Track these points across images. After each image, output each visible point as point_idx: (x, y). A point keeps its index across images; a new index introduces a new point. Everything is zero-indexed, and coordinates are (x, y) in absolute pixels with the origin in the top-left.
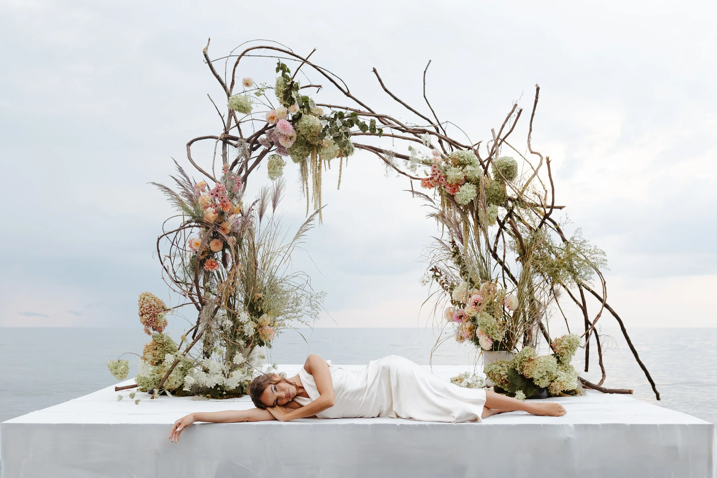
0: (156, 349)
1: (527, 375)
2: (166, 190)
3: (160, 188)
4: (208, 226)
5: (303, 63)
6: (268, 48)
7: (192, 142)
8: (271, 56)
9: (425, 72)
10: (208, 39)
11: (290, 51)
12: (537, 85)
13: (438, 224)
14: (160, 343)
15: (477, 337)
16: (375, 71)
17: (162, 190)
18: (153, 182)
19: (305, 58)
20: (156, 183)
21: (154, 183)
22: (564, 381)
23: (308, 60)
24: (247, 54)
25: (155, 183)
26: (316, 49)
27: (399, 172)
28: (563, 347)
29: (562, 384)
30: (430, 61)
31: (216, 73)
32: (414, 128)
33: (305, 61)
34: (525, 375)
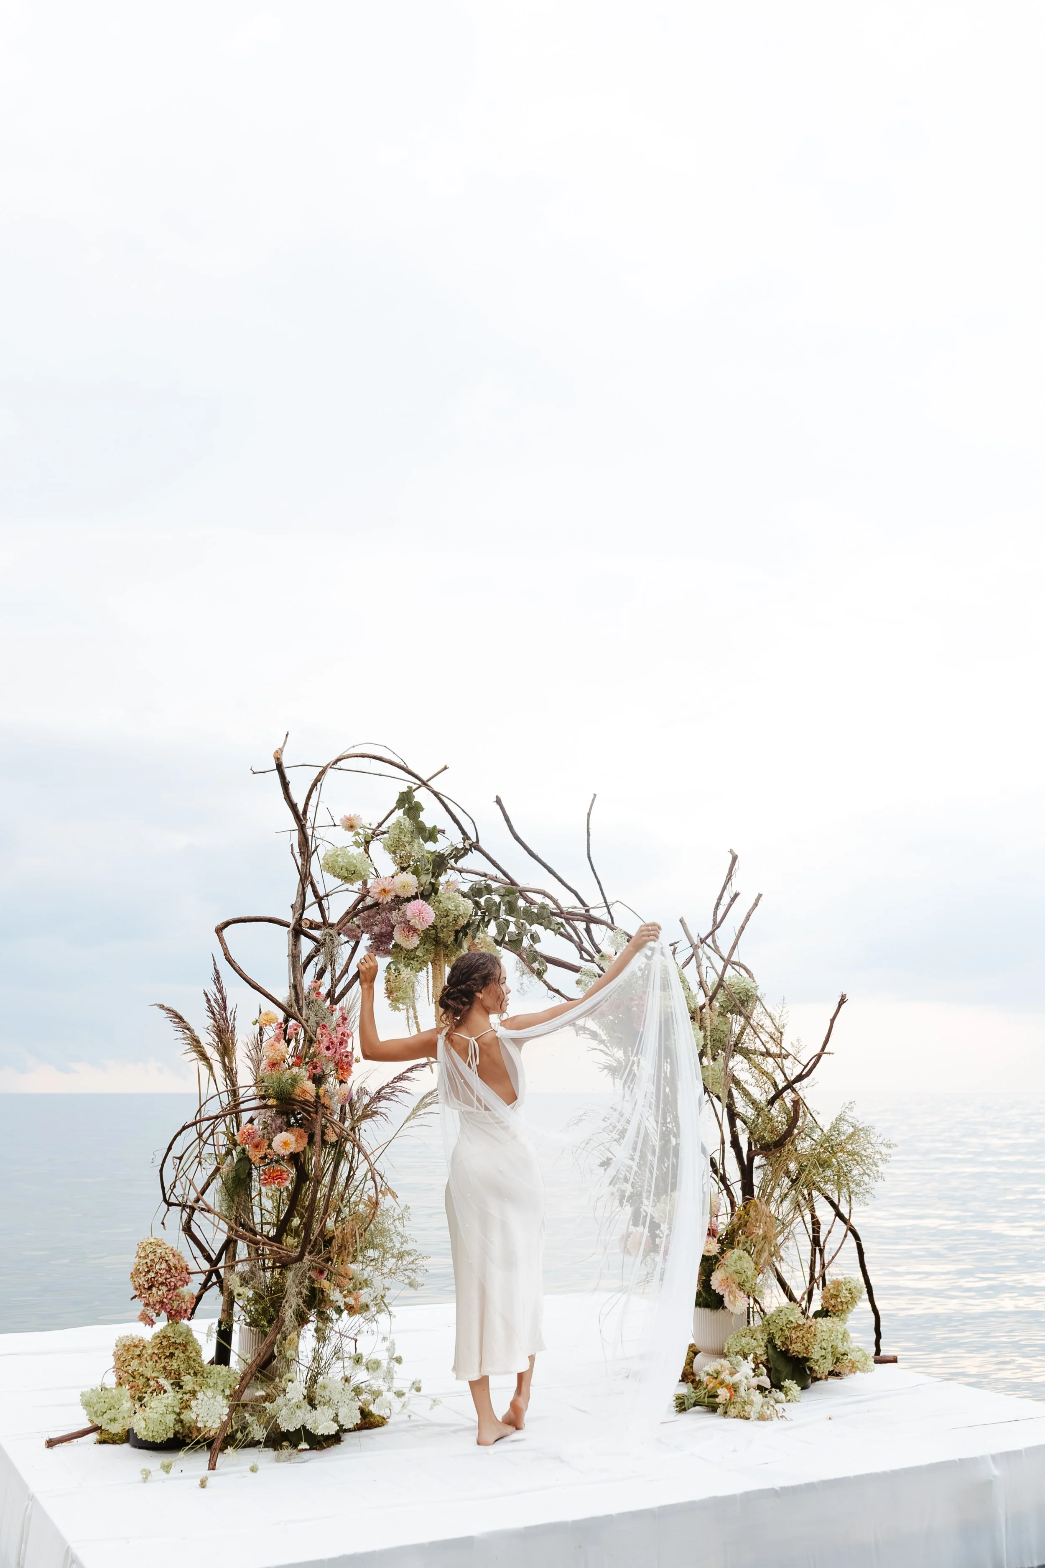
0: (172, 1355)
1: (797, 1351)
2: (177, 1020)
3: (169, 1015)
4: (307, 1108)
5: (420, 786)
6: (375, 758)
7: (227, 924)
8: (378, 773)
9: (589, 814)
10: (286, 733)
11: (402, 764)
12: (731, 851)
13: (614, 1083)
14: (180, 1344)
15: (715, 1291)
16: (498, 801)
17: (171, 1019)
18: (160, 1003)
19: (425, 779)
20: (166, 1006)
21: (162, 1007)
22: (859, 1361)
23: (429, 783)
24: (340, 764)
25: (164, 1006)
26: (447, 767)
27: (549, 989)
28: (841, 1302)
29: (855, 1366)
30: (595, 795)
31: (291, 799)
32: (570, 910)
33: (424, 784)
34: (793, 1352)
